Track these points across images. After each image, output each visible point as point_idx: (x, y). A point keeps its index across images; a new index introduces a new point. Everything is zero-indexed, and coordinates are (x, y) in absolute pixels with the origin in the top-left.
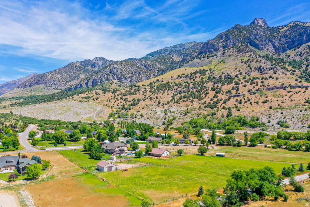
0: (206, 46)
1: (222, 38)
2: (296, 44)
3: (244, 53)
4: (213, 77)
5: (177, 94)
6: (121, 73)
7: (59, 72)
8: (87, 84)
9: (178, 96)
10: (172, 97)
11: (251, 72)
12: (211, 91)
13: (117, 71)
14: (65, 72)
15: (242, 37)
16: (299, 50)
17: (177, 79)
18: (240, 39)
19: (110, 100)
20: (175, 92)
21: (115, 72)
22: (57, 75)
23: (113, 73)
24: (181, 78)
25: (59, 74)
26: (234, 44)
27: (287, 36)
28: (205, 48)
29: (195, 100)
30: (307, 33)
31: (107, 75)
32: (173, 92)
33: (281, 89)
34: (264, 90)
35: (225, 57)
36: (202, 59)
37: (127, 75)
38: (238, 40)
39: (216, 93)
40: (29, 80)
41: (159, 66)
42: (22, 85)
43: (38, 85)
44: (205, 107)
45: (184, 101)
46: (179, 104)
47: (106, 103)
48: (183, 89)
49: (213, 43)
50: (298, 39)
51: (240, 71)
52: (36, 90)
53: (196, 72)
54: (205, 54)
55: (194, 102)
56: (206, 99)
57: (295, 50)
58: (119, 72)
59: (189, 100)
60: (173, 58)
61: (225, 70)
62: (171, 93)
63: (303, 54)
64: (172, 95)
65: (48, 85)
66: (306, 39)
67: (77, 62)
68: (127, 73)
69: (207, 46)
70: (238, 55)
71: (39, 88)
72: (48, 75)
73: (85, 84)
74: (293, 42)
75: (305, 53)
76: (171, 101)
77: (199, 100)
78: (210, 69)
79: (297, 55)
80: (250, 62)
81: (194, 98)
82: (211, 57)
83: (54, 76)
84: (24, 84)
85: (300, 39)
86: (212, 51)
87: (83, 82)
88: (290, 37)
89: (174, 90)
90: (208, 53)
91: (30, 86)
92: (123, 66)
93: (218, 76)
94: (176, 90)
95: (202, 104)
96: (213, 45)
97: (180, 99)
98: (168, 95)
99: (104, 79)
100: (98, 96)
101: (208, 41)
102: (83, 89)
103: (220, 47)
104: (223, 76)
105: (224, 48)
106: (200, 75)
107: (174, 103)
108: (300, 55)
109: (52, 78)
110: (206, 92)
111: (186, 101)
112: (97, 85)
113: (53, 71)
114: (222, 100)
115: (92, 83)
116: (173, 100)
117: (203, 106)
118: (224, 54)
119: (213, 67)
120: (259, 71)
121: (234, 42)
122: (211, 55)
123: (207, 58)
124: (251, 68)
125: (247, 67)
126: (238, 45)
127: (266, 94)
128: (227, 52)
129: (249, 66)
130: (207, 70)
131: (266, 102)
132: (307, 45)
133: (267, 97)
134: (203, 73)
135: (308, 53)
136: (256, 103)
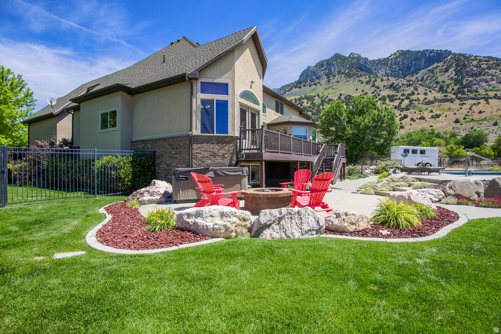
0: (305, 73)
1: (323, 66)
2: (412, 70)
3: (357, 77)
4: (329, 100)
11: (380, 91)
15: (347, 63)
16: (418, 75)
18: (346, 65)
26: (340, 71)
27: (399, 62)
28: (304, 77)
30: (426, 56)
33: (446, 102)
34: (421, 105)
35: (331, 84)
36: (303, 87)
38: (344, 67)
49: (314, 70)
50: (415, 64)
51: (363, 91)
53: (301, 98)
54: (306, 83)
57: (412, 76)
61: (342, 92)
63: (426, 79)
66: (424, 64)
69: (308, 74)
70: (349, 80)
74: (409, 68)
75: (428, 77)
78: (318, 95)
79: (418, 81)
80: (372, 82)
82: (314, 85)
85: (417, 64)
86: (313, 79)
88: (403, 63)
90: (309, 81)
93: (336, 98)
96: (315, 73)
101: (308, 68)
103: (323, 75)
104: (342, 97)
105: (328, 76)
106: (307, 101)
108: (421, 80)
118: (329, 81)
119: (320, 94)
120: (392, 89)
121: (338, 69)
122: (313, 83)
123: (308, 86)
124: (378, 88)
125: (371, 87)
126: (345, 72)
127: (427, 109)
128: (333, 79)
129: (373, 86)
130: (315, 96)
131: (438, 116)
132: (428, 70)
133: (432, 111)
134: (310, 99)
135: (432, 77)
136: (420, 119)
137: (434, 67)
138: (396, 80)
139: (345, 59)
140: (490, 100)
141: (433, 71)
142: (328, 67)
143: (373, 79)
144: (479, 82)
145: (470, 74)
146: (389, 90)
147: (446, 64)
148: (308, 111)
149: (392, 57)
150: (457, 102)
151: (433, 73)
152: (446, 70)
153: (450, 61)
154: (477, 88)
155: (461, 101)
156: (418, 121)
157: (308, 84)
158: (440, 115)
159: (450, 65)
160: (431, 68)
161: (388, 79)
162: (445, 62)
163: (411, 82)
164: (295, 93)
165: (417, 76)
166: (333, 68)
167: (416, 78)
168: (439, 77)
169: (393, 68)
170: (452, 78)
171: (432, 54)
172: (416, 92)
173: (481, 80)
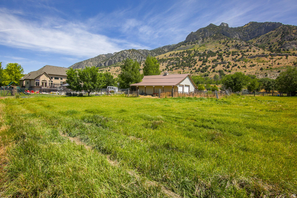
1: (201, 32)
2: (256, 35)
3: (219, 40)
4: (199, 53)
5: (170, 65)
6: (129, 56)
7: (91, 60)
9: (171, 66)
10: (166, 67)
11: (229, 49)
12: (198, 61)
13: (126, 55)
14: (95, 61)
15: (216, 30)
16: (260, 38)
17: (169, 56)
18: (215, 32)
19: (118, 71)
20: (168, 63)
21: (125, 55)
23: (123, 57)
24: (172, 55)
26: (211, 35)
27: (249, 30)
28: (189, 38)
29: (186, 67)
30: (265, 26)
31: (119, 57)
32: (167, 64)
33: (262, 57)
34: (247, 58)
36: (187, 45)
37: (133, 58)
38: (213, 33)
39: (204, 62)
40: (72, 65)
41: (155, 54)
44: (196, 71)
45: (176, 69)
46: (172, 71)
47: (115, 72)
48: (175, 62)
50: (258, 31)
51: (219, 49)
53: (184, 52)
54: (189, 42)
55: (185, 69)
56: (195, 66)
57: (256, 39)
58: (127, 56)
59: (180, 68)
60: (165, 50)
61: (207, 49)
62: (165, 64)
63: (264, 41)
64: (166, 65)
66: (264, 31)
67: (103, 55)
68: (133, 57)
69: (191, 37)
70: (215, 41)
72: (84, 62)
73: (104, 64)
74: (254, 34)
76: (166, 69)
77: (189, 67)
78: (194, 50)
79: (259, 42)
80: (226, 43)
81: (185, 66)
82: (194, 43)
85: (259, 31)
86: (194, 40)
88: (251, 30)
89: (167, 62)
90: (191, 41)
92: (130, 52)
93: (203, 52)
94: (169, 62)
95: (193, 69)
96: (195, 36)
97: (173, 67)
98: (163, 65)
99: (117, 60)
100: (110, 69)
101: (192, 33)
102: (102, 67)
103: (200, 37)
104: (206, 52)
105: (203, 38)
106: (187, 53)
107: (168, 71)
108: (261, 42)
109: (87, 64)
110: (194, 62)
111: (178, 69)
112: (112, 64)
113: (87, 60)
114: (210, 66)
115: (109, 63)
116: (167, 69)
117: (193, 71)
118: (203, 42)
119: (196, 49)
120: (236, 48)
121: (210, 34)
122: (193, 42)
123: (191, 44)
124: (228, 47)
125: (225, 46)
126: (214, 35)
127: (250, 61)
128: (206, 40)
129: (226, 45)
130: (192, 51)
131: (253, 66)
132: (266, 35)
133: (252, 62)
134: (189, 52)
135: (267, 40)
136: (243, 67)
137: (270, 33)
138: (240, 42)
139: (215, 28)
140: (289, 57)
141: (268, 36)
142: (204, 33)
143: (227, 41)
144: (290, 44)
145: (289, 39)
146: (234, 48)
147: (277, 32)
148: (184, 60)
149: (245, 27)
150: (270, 57)
151: (268, 37)
152: (276, 36)
153: (280, 30)
154: (289, 48)
155: (272, 57)
156: (241, 68)
157: (190, 43)
158: (255, 65)
159: (279, 32)
160: (267, 34)
161: (236, 41)
162: (277, 30)
163: (248, 44)
164: (182, 48)
165: (258, 39)
166: (206, 33)
167: (258, 40)
168: (271, 40)
169: (245, 33)
170: (278, 41)
171: (270, 25)
172: (250, 50)
173: (293, 43)
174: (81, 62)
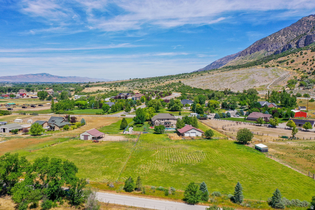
7: (284, 32)
8: (297, 43)
14: (292, 31)
19: (307, 62)
22: (281, 37)
25: (284, 34)
40: (250, 46)
42: (243, 53)
43: (258, 51)
47: (299, 66)
52: (255, 57)
65: (269, 50)
71: (259, 54)
72: (269, 38)
83: (277, 38)
84: (245, 52)
87: (293, 42)
91: (250, 54)
102: (292, 50)
109: (274, 41)
112: (311, 43)
113: (276, 32)
115: (305, 42)
174: (264, 39)
